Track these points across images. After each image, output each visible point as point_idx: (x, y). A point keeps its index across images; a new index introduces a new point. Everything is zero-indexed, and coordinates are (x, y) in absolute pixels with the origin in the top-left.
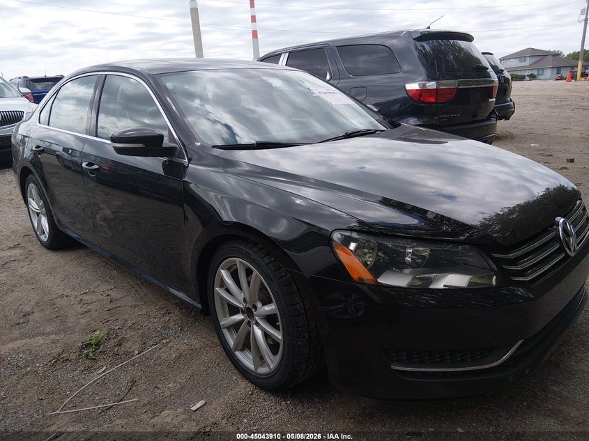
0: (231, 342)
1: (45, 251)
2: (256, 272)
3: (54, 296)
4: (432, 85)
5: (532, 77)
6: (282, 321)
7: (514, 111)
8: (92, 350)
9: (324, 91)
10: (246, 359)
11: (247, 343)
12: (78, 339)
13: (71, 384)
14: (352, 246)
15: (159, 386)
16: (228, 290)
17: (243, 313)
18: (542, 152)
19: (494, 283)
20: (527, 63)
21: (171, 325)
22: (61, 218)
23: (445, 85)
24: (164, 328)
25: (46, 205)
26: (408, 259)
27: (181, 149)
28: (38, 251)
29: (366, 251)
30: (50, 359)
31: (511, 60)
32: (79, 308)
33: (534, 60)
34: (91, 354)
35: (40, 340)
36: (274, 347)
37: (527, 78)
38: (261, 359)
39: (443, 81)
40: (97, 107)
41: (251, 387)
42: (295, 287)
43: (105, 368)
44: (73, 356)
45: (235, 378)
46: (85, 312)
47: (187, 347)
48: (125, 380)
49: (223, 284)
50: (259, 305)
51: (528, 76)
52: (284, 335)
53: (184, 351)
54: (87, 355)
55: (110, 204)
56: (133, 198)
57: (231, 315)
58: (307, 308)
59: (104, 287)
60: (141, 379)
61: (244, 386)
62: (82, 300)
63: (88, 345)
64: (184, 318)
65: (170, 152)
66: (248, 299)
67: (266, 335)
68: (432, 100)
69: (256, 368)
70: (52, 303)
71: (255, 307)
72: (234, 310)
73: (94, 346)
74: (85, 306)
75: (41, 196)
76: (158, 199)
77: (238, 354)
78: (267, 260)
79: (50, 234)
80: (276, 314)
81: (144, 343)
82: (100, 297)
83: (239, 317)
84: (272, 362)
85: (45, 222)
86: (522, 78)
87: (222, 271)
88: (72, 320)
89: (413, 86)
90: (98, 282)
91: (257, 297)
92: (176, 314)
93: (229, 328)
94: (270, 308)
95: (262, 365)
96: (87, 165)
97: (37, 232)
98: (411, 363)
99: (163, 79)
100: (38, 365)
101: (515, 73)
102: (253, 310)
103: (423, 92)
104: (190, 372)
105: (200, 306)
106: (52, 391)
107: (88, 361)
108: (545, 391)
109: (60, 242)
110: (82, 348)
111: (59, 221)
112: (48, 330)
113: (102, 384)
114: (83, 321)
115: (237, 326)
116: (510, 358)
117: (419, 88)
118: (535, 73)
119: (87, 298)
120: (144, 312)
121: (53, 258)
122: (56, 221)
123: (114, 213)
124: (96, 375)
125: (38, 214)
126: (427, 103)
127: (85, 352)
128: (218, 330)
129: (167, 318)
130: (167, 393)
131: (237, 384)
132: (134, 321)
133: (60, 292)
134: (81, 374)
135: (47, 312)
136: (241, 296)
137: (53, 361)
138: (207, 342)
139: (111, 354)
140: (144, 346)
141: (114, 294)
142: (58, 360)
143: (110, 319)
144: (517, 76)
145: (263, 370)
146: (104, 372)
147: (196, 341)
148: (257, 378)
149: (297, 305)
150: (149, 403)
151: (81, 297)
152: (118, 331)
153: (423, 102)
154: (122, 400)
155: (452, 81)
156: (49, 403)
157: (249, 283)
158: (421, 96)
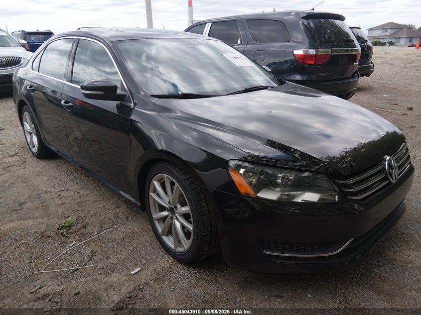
0: (160, 230)
1: (35, 159)
2: (177, 184)
3: (41, 192)
4: (312, 52)
5: (391, 44)
6: (193, 218)
7: (373, 71)
8: (66, 231)
9: (233, 56)
10: (169, 241)
11: (170, 231)
12: (56, 222)
13: (51, 253)
14: (242, 171)
15: (110, 256)
16: (158, 195)
17: (168, 211)
18: (391, 101)
19: (337, 199)
20: (388, 33)
21: (120, 215)
22: (46, 137)
23: (322, 52)
24: (115, 217)
25: (36, 128)
26: (279, 181)
27: (129, 96)
28: (31, 159)
29: (251, 174)
30: (37, 235)
31: (377, 31)
32: (58, 201)
33: (393, 31)
34: (65, 233)
35: (30, 222)
36: (187, 234)
37: (388, 44)
38: (178, 242)
39: (320, 50)
40: (73, 57)
41: (172, 260)
42: (202, 196)
43: (74, 243)
44: (53, 234)
45: (162, 253)
46: (62, 204)
47: (130, 231)
48: (87, 252)
49: (155, 191)
50: (179, 206)
51: (388, 42)
52: (194, 228)
53: (128, 233)
54: (62, 234)
55: (81, 129)
56: (96, 126)
57: (160, 212)
58: (210, 210)
59: (75, 187)
60: (98, 251)
61: (167, 260)
62: (60, 195)
63: (63, 227)
64: (129, 211)
65: (121, 98)
66: (171, 202)
67: (183, 227)
68: (312, 62)
69: (176, 248)
70: (39, 196)
71: (176, 208)
72: (162, 208)
73: (67, 228)
74: (62, 199)
75: (33, 121)
76: (113, 129)
77: (164, 238)
78: (184, 177)
79: (39, 147)
80: (189, 213)
81: (101, 227)
82: (72, 193)
83: (165, 213)
84: (186, 244)
85: (35, 139)
86: (383, 44)
87: (155, 182)
88: (53, 209)
89: (299, 52)
90: (71, 183)
91: (177, 201)
92: (124, 208)
93: (158, 220)
94: (186, 209)
95: (179, 246)
96: (64, 103)
97: (30, 145)
98: (277, 250)
99: (119, 45)
100: (29, 239)
101: (379, 40)
102: (175, 209)
103: (306, 57)
104: (131, 248)
105: (139, 204)
106: (37, 258)
107: (62, 238)
108: (370, 272)
109: (45, 153)
110: (59, 229)
111: (45, 139)
112: (36, 215)
113: (72, 253)
114: (60, 210)
115: (164, 219)
116: (345, 249)
117: (303, 54)
118: (393, 41)
119: (64, 194)
120: (102, 206)
121: (41, 164)
122: (42, 138)
123: (83, 135)
124: (68, 248)
125: (30, 133)
126: (308, 65)
127: (61, 231)
128: (151, 220)
129: (117, 211)
130: (115, 262)
131: (163, 258)
132: (95, 212)
133: (45, 189)
134: (58, 246)
135: (36, 203)
136: (167, 199)
137: (39, 237)
138: (144, 228)
139: (79, 233)
140: (101, 229)
141: (82, 192)
142: (43, 237)
143: (79, 209)
144: (380, 42)
145: (180, 249)
146: (73, 245)
147: (136, 227)
148: (176, 254)
149: (204, 208)
150: (103, 268)
151: (59, 193)
152: (84, 218)
153: (306, 64)
154: (85, 265)
155: (327, 50)
156: (36, 265)
157: (172, 191)
158: (304, 59)
